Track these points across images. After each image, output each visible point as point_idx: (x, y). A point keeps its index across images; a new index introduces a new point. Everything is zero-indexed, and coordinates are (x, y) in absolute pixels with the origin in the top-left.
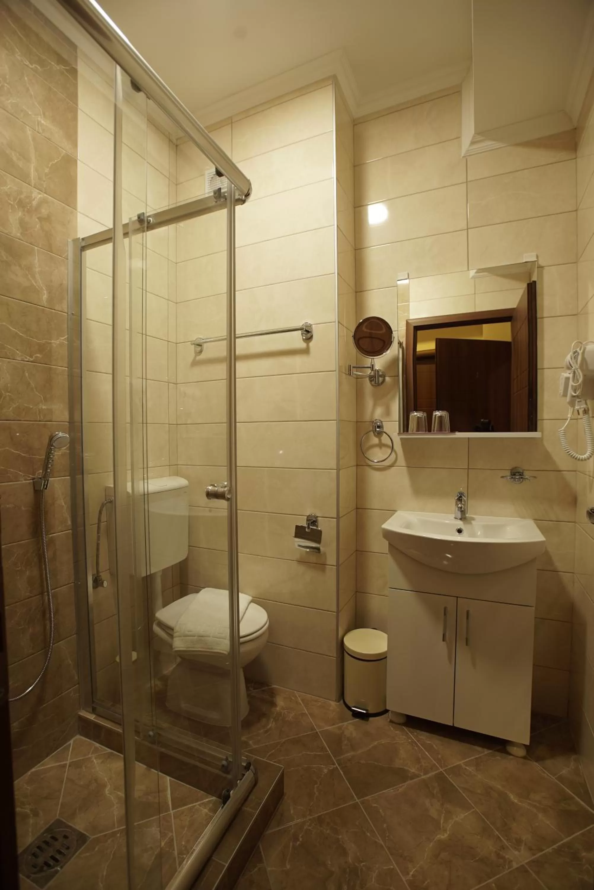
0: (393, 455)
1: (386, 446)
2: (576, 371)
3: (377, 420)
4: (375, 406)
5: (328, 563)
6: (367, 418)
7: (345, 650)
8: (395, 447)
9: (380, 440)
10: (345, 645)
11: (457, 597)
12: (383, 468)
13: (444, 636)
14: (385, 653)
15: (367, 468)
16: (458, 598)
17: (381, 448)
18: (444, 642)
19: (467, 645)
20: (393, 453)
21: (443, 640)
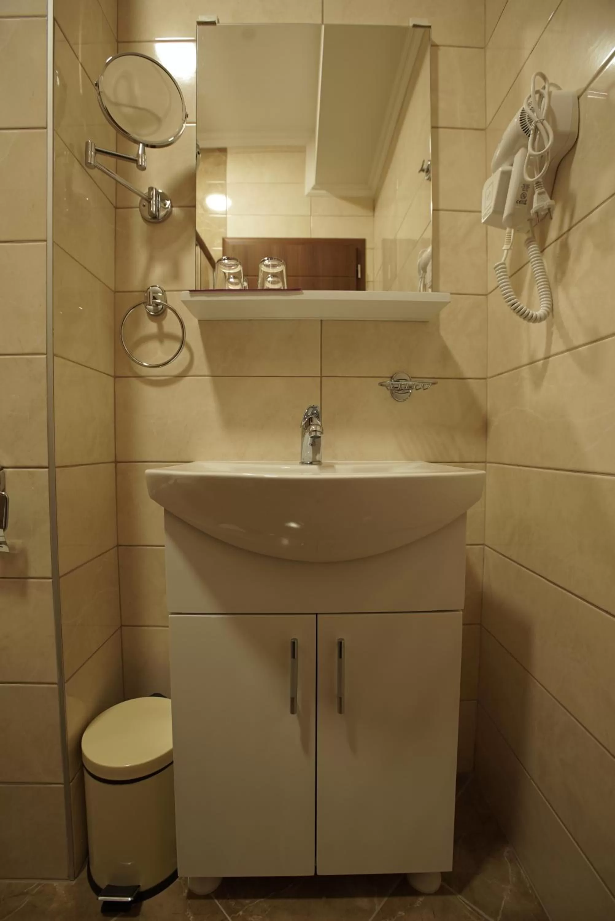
0: (185, 353)
1: (171, 337)
2: (540, 126)
3: (156, 286)
4: (151, 260)
5: (32, 573)
6: (136, 283)
7: (86, 768)
8: (188, 339)
9: (160, 327)
10: (85, 757)
11: (317, 614)
12: (165, 380)
13: (293, 701)
14: (169, 754)
15: (135, 382)
16: (319, 616)
17: (161, 341)
18: (295, 716)
19: (340, 711)
20: (184, 350)
21: (293, 711)
